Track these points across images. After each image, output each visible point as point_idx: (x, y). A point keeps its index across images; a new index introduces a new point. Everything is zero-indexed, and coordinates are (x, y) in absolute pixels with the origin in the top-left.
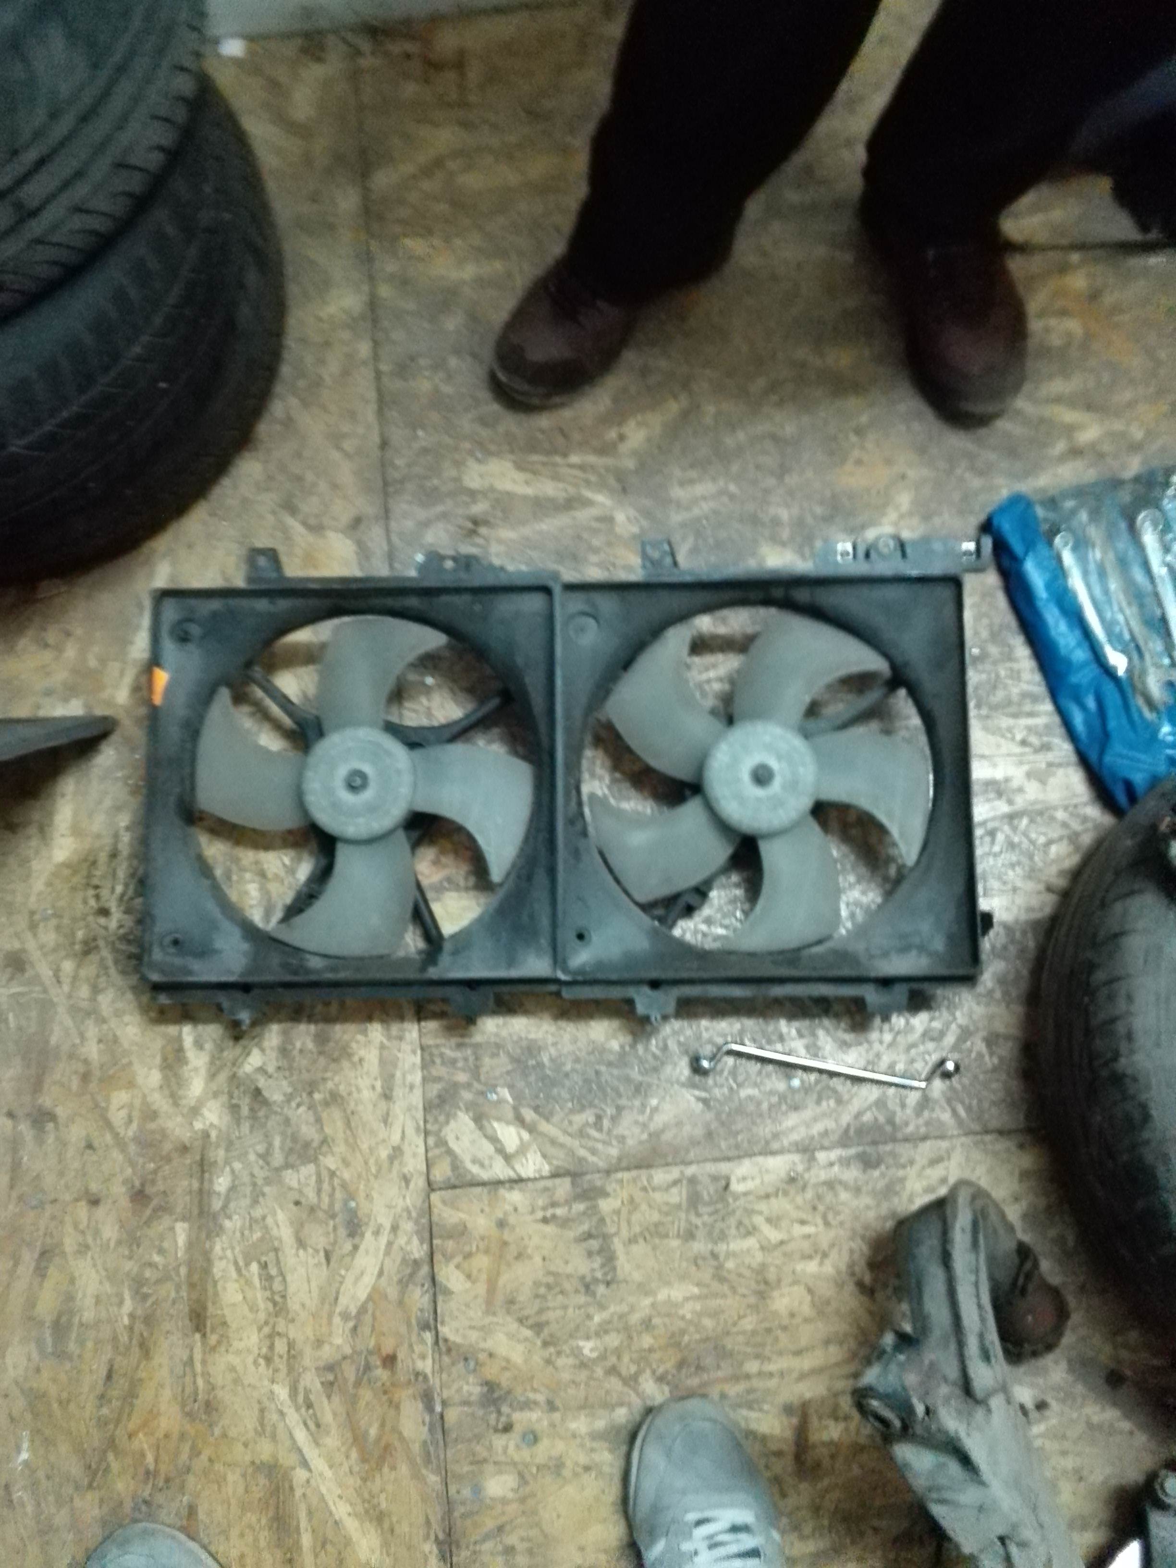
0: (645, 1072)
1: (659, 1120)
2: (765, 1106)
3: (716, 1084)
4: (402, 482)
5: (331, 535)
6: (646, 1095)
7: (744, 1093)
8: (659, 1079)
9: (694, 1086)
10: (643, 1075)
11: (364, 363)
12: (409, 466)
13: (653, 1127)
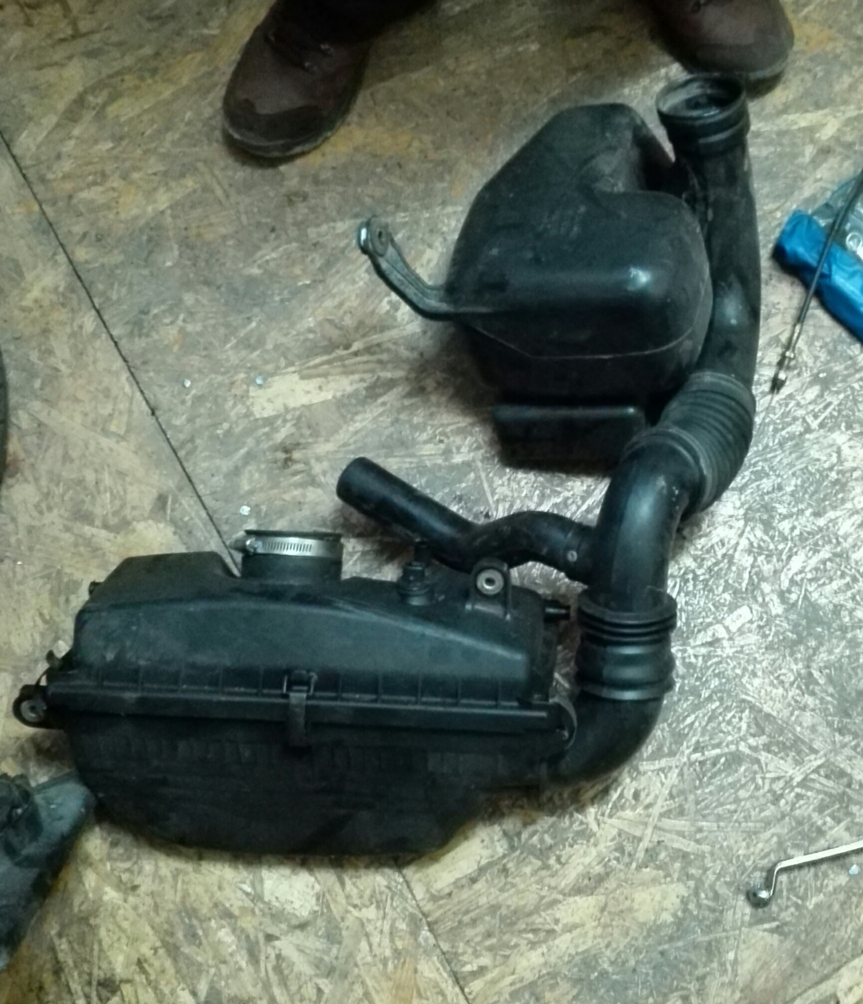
0: (708, 930)
1: (744, 970)
2: (836, 907)
3: (781, 910)
4: (192, 440)
5: (140, 526)
6: (720, 953)
7: (811, 904)
8: (724, 930)
9: (761, 921)
10: (708, 933)
11: (95, 335)
12: (191, 420)
13: (741, 981)
